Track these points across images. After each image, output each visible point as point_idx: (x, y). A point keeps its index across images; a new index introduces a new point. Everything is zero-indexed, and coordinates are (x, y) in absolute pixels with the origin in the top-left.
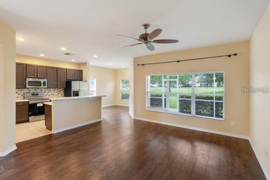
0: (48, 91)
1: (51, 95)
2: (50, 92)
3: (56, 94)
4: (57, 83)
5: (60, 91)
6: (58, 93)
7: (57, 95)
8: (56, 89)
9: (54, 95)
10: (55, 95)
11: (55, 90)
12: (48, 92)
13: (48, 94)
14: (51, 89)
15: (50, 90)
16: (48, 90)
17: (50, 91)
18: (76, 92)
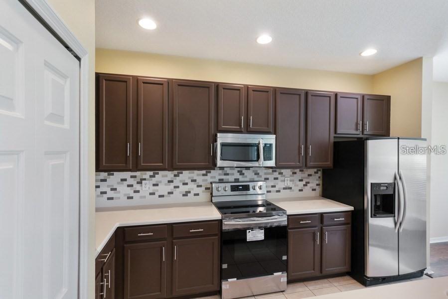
0: (276, 175)
1: (284, 189)
2: (282, 181)
3: (295, 185)
5: (309, 175)
7: (300, 190)
8: (297, 170)
9: (291, 188)
10: (296, 190)
12: (275, 179)
13: (275, 186)
14: (285, 171)
16: (275, 172)
18: (385, 188)
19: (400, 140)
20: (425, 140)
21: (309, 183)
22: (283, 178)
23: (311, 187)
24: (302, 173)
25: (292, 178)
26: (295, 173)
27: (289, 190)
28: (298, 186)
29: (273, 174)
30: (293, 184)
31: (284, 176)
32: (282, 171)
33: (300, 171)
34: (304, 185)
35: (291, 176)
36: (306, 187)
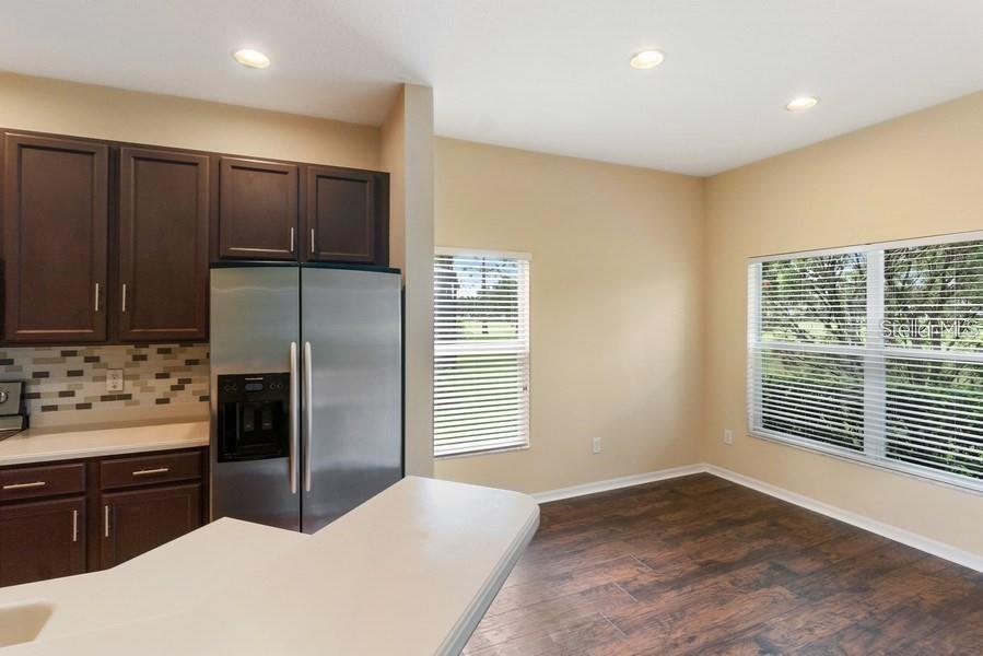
0: (76, 363)
1: (104, 398)
2: (95, 379)
3: (145, 389)
4: (110, 296)
5: (190, 363)
6: (174, 381)
7: (159, 402)
8: (151, 351)
9: (128, 397)
10: (145, 401)
11: (137, 358)
12: (71, 374)
13: (71, 394)
14: (105, 352)
15: (87, 360)
16: (64, 354)
17: (88, 368)
18: (259, 387)
19: (303, 269)
20: (397, 271)
21: (189, 381)
22: (99, 372)
23: (194, 393)
24: (165, 358)
25: (130, 371)
26: (144, 358)
27: (123, 402)
28: (152, 389)
29: (64, 362)
30: (134, 385)
31: (105, 366)
32: (96, 351)
33: (160, 351)
34: (174, 388)
35: (127, 365)
36: (179, 393)
